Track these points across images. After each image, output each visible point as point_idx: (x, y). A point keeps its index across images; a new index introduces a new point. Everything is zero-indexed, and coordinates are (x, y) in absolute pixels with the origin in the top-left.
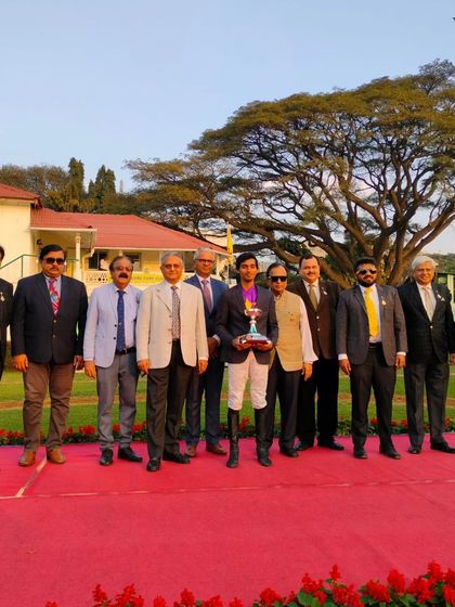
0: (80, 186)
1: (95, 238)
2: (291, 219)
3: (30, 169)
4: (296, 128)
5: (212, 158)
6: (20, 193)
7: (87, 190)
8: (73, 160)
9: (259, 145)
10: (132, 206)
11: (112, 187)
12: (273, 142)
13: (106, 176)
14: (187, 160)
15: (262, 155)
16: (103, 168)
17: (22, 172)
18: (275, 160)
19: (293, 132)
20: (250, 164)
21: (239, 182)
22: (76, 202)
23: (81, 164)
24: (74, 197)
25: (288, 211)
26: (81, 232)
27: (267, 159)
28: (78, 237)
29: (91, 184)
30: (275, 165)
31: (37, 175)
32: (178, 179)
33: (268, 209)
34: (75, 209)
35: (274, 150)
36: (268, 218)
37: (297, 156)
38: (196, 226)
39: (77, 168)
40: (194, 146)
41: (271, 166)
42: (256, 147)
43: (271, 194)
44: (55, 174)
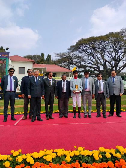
1: (47, 70)
2: (90, 65)
3: (33, 55)
4: (91, 44)
5: (72, 52)
6: (31, 60)
7: (45, 60)
8: (42, 53)
9: (83, 48)
10: (55, 63)
11: (51, 59)
12: (86, 48)
13: (49, 57)
14: (67, 52)
15: (84, 51)
16: (49, 55)
17: (32, 56)
18: (87, 52)
19: (91, 45)
20: (81, 53)
21: (79, 57)
22: (43, 62)
23: (44, 54)
24: (42, 61)
25: (90, 63)
26: (43, 69)
27: (85, 51)
28: (43, 70)
29: (46, 58)
30: (87, 53)
31: (35, 57)
32: (65, 56)
33: (85, 63)
34: (43, 64)
35: (86, 49)
36: (85, 65)
37: (92, 51)
38: (69, 67)
39: (43, 55)
40: (69, 49)
41: (86, 53)
42: (82, 49)
43: (86, 59)
44: (38, 57)
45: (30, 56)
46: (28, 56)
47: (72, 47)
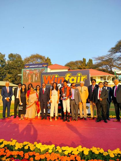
0: (85, 63)
8: (84, 58)
10: (95, 67)
11: (92, 63)
13: (90, 61)
14: (106, 55)
17: (74, 62)
22: (84, 67)
29: (87, 63)
39: (84, 60)
40: (109, 51)
44: (81, 62)
45: (72, 62)
46: (71, 62)
47: (113, 49)
